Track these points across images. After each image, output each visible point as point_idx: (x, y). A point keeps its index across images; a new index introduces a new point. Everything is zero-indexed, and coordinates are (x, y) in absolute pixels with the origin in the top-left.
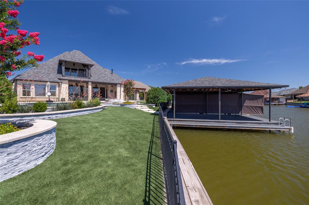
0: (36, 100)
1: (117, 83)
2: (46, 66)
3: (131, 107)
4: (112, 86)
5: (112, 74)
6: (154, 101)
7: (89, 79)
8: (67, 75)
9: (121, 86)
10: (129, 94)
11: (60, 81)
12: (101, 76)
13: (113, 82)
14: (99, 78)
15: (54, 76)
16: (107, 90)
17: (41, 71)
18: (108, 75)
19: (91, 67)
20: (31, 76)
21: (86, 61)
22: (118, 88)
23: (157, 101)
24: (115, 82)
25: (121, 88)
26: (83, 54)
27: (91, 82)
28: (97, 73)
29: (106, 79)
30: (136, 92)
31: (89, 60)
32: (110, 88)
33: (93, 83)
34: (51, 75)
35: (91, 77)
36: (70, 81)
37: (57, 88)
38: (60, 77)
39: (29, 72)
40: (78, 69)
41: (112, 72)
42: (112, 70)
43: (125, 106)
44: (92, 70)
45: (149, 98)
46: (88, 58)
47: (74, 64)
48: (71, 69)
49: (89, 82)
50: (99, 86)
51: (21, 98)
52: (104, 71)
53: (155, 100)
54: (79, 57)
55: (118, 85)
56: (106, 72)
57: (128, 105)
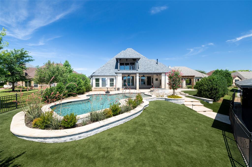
0: (102, 89)
1: (162, 72)
2: (109, 64)
3: (178, 102)
4: (157, 75)
5: (157, 63)
6: (210, 94)
7: (137, 70)
8: (121, 70)
9: (165, 75)
10: (174, 86)
11: (116, 75)
12: (147, 67)
13: (158, 72)
14: (145, 69)
15: (113, 71)
16: (152, 78)
17: (106, 68)
18: (153, 65)
19: (138, 60)
20: (100, 73)
21: (134, 56)
22: (162, 77)
23: (215, 94)
24: (160, 72)
25: (165, 77)
26: (134, 50)
27: (138, 74)
28: (144, 65)
29: (151, 69)
30: (182, 79)
31: (138, 54)
32: (155, 77)
33: (140, 74)
34: (111, 70)
35: (138, 69)
36: (123, 74)
37: (114, 80)
38: (117, 71)
39: (99, 70)
40: (130, 64)
41: (157, 61)
42: (157, 60)
43: (170, 101)
44: (140, 63)
45: (202, 90)
46: (137, 52)
47: (127, 59)
48: (125, 64)
49: (137, 74)
50: (146, 75)
51: (95, 88)
52: (150, 62)
53: (212, 93)
54: (129, 53)
55: (163, 74)
56: (152, 63)
57: (174, 100)
